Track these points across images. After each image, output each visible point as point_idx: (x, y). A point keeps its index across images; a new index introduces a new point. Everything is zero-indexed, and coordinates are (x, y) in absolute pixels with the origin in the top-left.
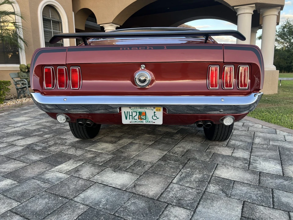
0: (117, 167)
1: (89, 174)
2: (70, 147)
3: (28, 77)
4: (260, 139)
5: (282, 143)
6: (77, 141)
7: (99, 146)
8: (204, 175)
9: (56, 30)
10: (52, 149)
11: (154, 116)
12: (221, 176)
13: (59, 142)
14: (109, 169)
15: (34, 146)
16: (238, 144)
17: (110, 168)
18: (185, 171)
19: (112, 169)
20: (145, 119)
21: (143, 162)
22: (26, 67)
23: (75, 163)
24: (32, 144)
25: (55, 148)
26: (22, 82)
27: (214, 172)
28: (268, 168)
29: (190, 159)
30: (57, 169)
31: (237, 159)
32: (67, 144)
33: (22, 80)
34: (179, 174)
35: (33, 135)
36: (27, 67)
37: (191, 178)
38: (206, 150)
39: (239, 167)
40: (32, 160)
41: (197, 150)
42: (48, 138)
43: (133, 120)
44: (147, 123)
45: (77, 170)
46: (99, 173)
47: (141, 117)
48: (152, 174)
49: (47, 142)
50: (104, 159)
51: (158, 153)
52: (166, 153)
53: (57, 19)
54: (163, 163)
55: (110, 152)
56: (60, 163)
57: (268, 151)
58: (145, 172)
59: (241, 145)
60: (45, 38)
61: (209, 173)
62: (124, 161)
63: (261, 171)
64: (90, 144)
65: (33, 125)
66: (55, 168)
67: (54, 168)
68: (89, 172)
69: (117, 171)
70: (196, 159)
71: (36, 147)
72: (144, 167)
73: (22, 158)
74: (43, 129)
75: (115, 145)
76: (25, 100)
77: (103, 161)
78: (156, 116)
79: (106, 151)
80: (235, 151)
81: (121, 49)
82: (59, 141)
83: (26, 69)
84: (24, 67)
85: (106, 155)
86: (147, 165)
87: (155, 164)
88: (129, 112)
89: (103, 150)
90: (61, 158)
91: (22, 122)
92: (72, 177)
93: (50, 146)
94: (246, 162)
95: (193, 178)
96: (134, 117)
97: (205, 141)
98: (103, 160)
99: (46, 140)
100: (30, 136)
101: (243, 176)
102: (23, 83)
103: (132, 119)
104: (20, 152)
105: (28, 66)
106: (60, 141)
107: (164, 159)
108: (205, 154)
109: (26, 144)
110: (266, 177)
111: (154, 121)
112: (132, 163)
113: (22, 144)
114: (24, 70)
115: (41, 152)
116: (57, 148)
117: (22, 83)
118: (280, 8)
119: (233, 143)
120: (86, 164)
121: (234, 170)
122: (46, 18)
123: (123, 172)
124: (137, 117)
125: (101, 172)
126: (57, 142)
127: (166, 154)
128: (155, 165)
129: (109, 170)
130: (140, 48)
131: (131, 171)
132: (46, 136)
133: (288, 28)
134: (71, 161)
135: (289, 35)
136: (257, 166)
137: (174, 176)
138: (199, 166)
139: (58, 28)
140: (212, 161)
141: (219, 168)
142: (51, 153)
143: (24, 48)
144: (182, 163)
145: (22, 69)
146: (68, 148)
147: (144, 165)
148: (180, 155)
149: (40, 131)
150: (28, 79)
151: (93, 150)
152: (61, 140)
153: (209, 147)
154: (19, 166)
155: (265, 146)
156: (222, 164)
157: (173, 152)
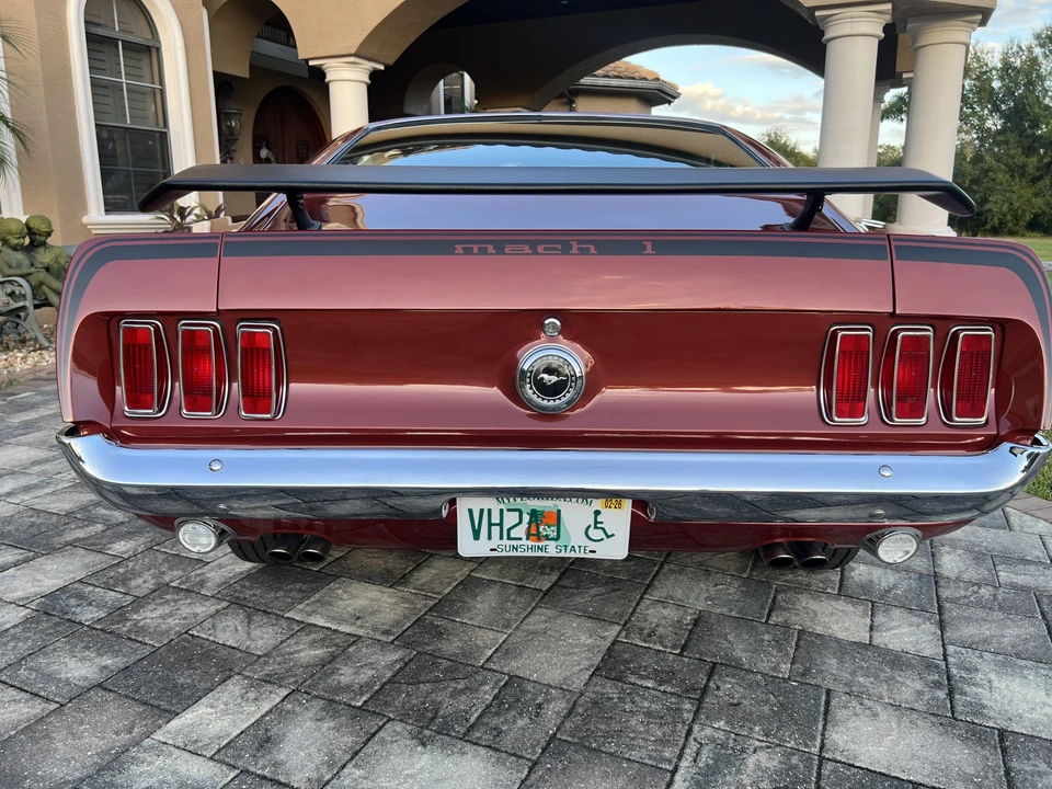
0: (430, 715)
1: (318, 760)
2: (225, 604)
3: (33, 270)
4: (957, 558)
5: (1044, 575)
6: (249, 576)
7: (340, 602)
8: (788, 755)
9: (140, 78)
10: (150, 616)
11: (596, 527)
12: (856, 757)
13: (173, 576)
14: (399, 727)
15: (73, 601)
16: (884, 585)
17: (401, 721)
18: (708, 731)
19: (409, 728)
20: (557, 539)
21: (529, 687)
22: (25, 230)
23: (252, 695)
24: (63, 589)
25: (159, 612)
26: (9, 288)
27: (823, 735)
28: (1026, 707)
29: (715, 664)
30: (178, 732)
31: (897, 660)
32: (208, 590)
33: (10, 282)
34: (687, 751)
35: (62, 540)
36: (29, 228)
37: (739, 771)
38: (769, 616)
39: (916, 706)
40: (67, 682)
41: (733, 614)
42: (126, 556)
43: (505, 541)
44: (563, 554)
45: (262, 738)
46: (356, 753)
47: (539, 532)
48: (578, 757)
49: (124, 580)
50: (370, 673)
51: (583, 638)
52: (615, 633)
53: (141, 37)
54: (611, 690)
55: (387, 632)
56: (189, 697)
57: (1001, 615)
58: (548, 744)
59: (895, 586)
60: (95, 112)
61: (806, 745)
62: (453, 685)
63: (1004, 724)
64: (304, 587)
65: (60, 487)
66: (169, 725)
67: (164, 729)
68: (313, 750)
69: (431, 740)
70: (738, 667)
71: (78, 610)
72: (538, 715)
73: (23, 672)
74: (104, 511)
75: (407, 591)
76: (24, 359)
77: (367, 684)
78: (603, 529)
79: (375, 629)
80: (880, 619)
81: (459, 249)
82: (175, 573)
83: (24, 238)
84: (14, 227)
85: (376, 648)
86: (548, 701)
87: (582, 695)
88: (490, 511)
89: (359, 623)
90: (188, 669)
91: (13, 473)
92: (243, 777)
93: (139, 603)
94: (936, 677)
95: (749, 772)
96: (509, 530)
97: (752, 570)
98: (366, 675)
99: (121, 570)
100: (51, 550)
101: (943, 757)
102: (13, 292)
103: (501, 538)
104: (14, 638)
105: (32, 225)
106: (180, 573)
107: (611, 665)
108: (766, 637)
109: (37, 589)
110: (1029, 759)
111: (592, 545)
112: (487, 693)
113: (19, 594)
114: (16, 242)
115: (103, 636)
116: (171, 615)
117: (9, 291)
118: (980, 17)
119: (864, 579)
120: (301, 704)
121: (899, 723)
122: (100, 31)
123: (460, 744)
124: (520, 532)
125: (366, 743)
126: (167, 578)
127: (615, 642)
128: (580, 702)
129: (398, 733)
130: (540, 249)
131: (487, 738)
132: (121, 547)
133: (978, 78)
134: (234, 687)
135: (980, 102)
136: (985, 702)
137: (670, 761)
138: (758, 703)
139: (146, 71)
140: (804, 675)
141: (841, 714)
142: (147, 640)
143: (15, 161)
144: (687, 691)
145: (9, 237)
146: (213, 609)
147: (540, 706)
148: (674, 647)
149: (91, 521)
150: (31, 278)
151: (320, 622)
152: (184, 570)
153: (775, 597)
154: (15, 716)
155: (985, 592)
156: (847, 690)
157: (642, 629)
